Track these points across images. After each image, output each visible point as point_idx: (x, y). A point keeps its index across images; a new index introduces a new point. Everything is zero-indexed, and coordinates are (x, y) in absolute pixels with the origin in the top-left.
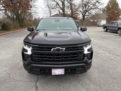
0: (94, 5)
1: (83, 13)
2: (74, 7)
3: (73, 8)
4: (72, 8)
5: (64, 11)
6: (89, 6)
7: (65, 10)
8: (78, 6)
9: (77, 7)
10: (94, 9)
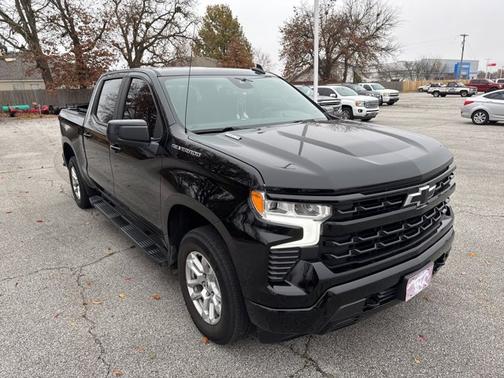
0: (169, 21)
1: (130, 51)
2: (81, 24)
3: (77, 29)
4: (72, 27)
5: (32, 38)
6: (148, 25)
7: (40, 36)
8: (100, 20)
9: (97, 25)
10: (168, 37)
